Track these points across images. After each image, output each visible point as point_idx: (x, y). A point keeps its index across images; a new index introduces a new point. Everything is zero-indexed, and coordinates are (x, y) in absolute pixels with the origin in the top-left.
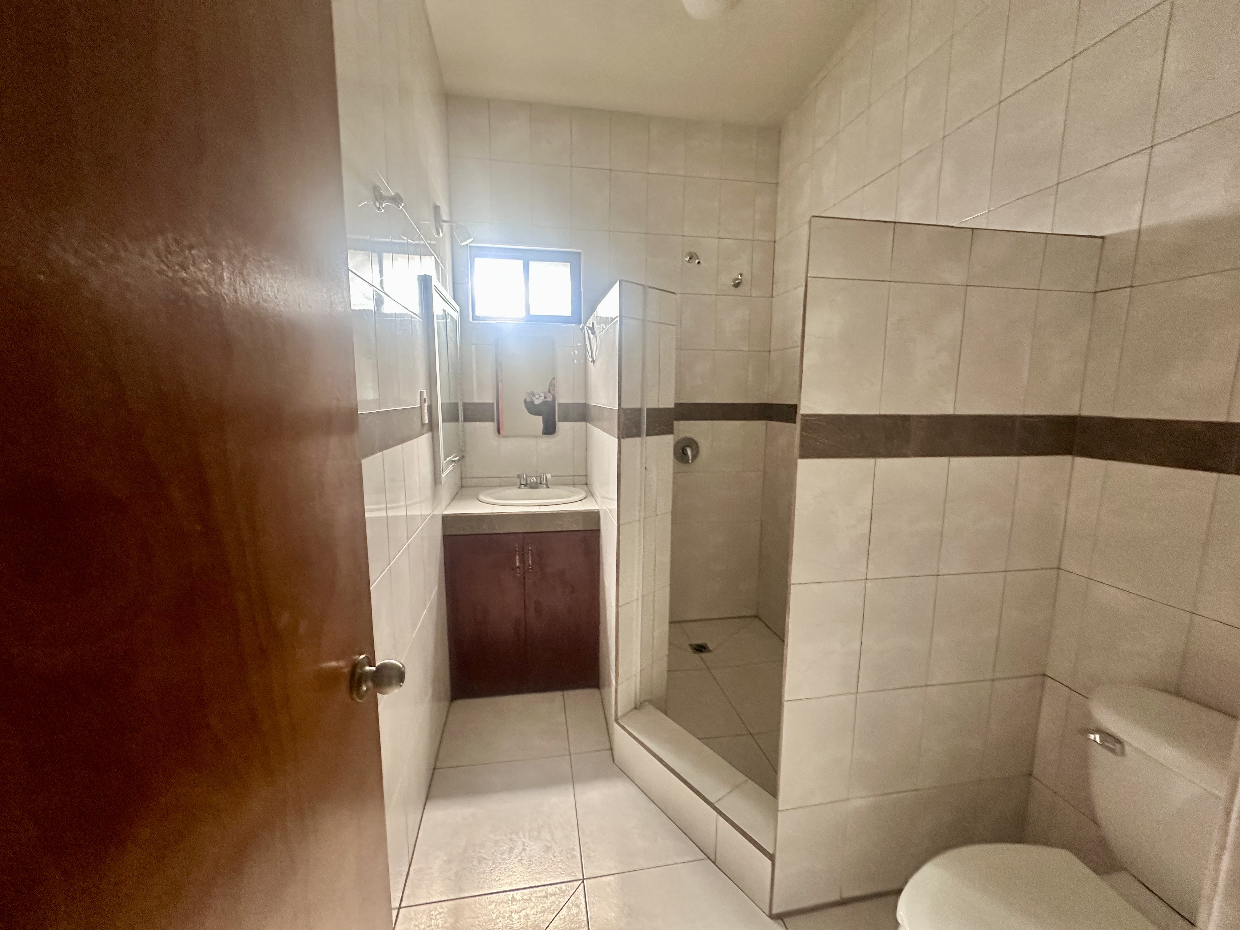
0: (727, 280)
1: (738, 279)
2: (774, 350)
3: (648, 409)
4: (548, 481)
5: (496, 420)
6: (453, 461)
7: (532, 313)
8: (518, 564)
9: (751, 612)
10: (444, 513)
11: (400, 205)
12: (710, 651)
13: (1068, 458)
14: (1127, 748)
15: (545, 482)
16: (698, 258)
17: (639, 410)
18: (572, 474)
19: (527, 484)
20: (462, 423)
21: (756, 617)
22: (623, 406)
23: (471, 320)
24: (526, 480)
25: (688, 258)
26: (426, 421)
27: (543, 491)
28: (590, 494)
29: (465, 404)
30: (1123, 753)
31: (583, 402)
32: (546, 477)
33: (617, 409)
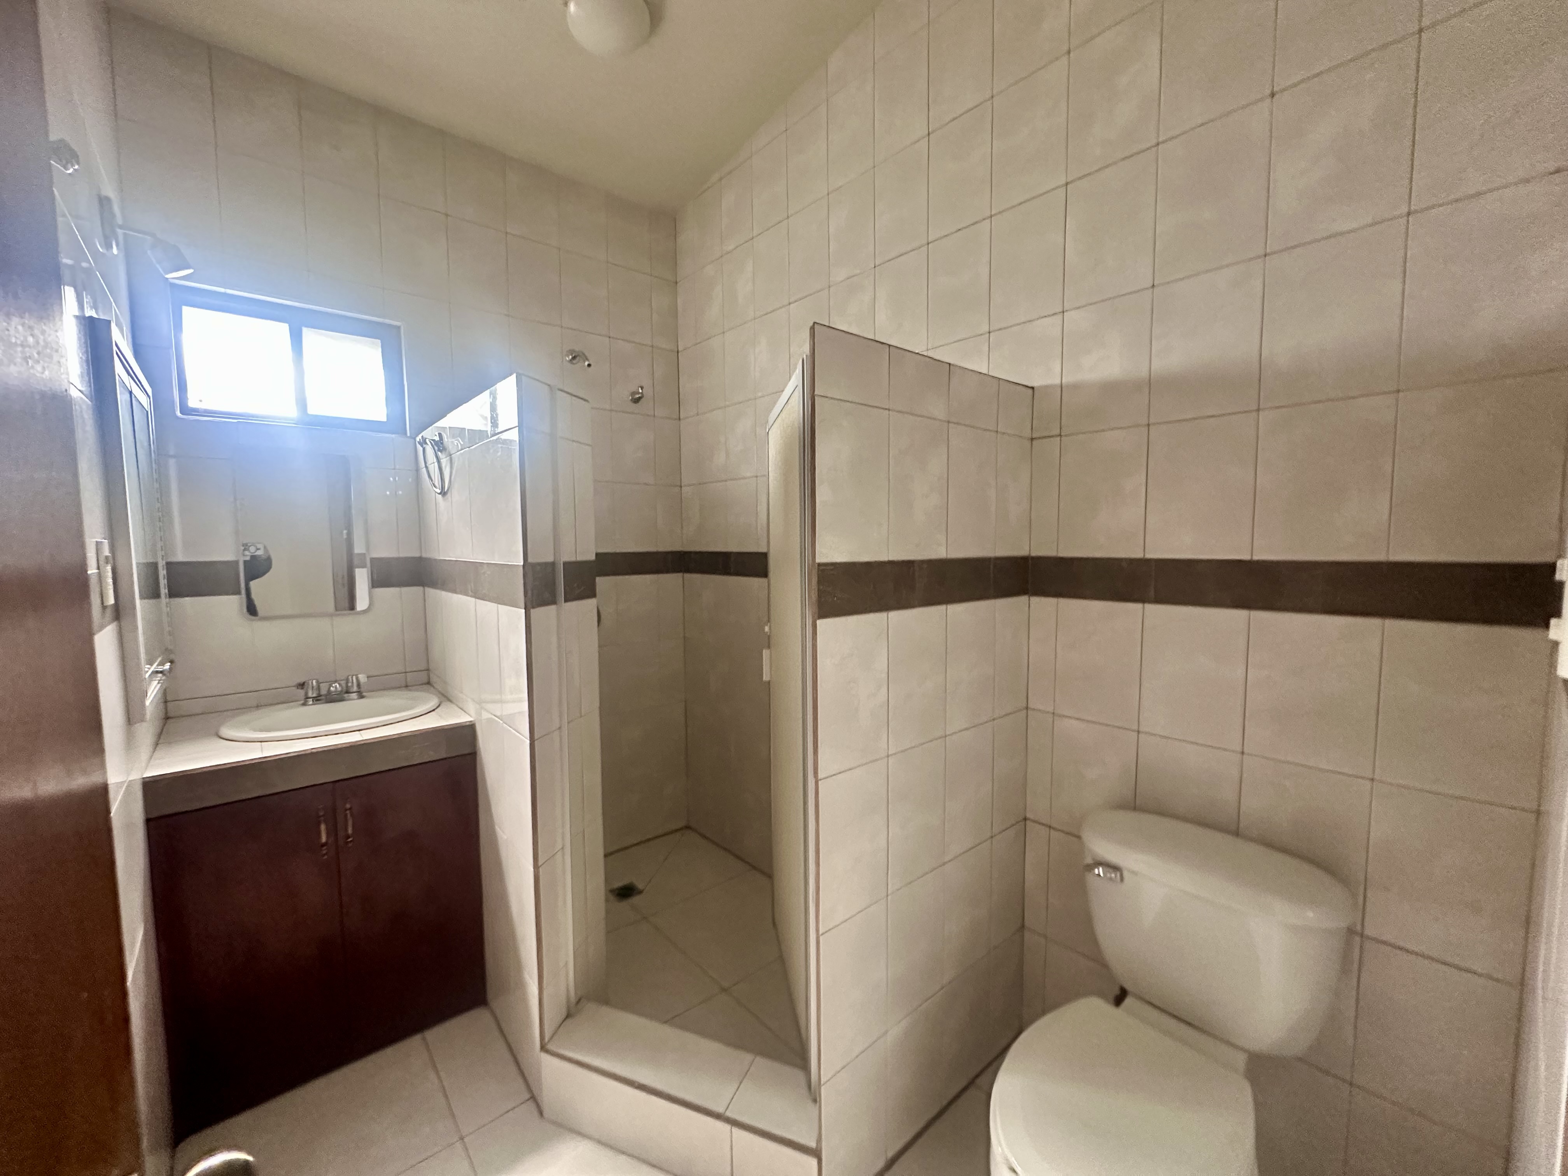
0: (624, 393)
1: (639, 393)
2: (685, 486)
3: (565, 564)
4: (362, 686)
5: (243, 591)
6: (157, 672)
7: (311, 410)
8: (324, 839)
9: (681, 824)
10: (145, 776)
11: (69, 165)
12: (640, 892)
13: (1024, 599)
14: (1125, 874)
15: (355, 689)
16: (587, 359)
17: (553, 564)
18: (404, 671)
19: (320, 695)
20: (168, 600)
21: (688, 827)
22: (530, 560)
23: (178, 414)
24: (319, 688)
25: (570, 357)
26: (111, 601)
27: (353, 704)
28: (446, 698)
29: (169, 565)
30: (1122, 879)
31: (417, 555)
32: (357, 679)
33: (522, 564)
